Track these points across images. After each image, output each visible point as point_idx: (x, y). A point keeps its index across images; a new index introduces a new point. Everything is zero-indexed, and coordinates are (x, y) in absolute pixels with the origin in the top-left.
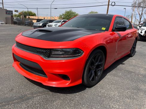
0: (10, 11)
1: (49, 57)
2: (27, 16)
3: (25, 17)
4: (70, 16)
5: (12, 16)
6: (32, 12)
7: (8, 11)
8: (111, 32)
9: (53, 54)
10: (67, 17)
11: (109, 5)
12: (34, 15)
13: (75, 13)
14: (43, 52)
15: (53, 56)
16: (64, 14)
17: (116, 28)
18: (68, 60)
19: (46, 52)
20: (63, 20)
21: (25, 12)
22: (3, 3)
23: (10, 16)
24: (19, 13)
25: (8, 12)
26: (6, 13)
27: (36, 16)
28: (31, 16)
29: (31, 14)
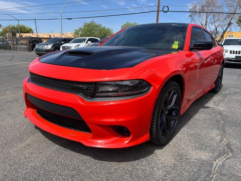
1: (93, 96)
2: (17, 34)
3: (14, 34)
4: (93, 31)
6: (26, 26)
8: (188, 52)
9: (100, 91)
10: (87, 32)
11: (158, 11)
12: (30, 31)
13: (100, 26)
14: (82, 89)
15: (100, 94)
16: (81, 29)
17: (195, 45)
18: (125, 100)
19: (87, 89)
20: (88, 38)
21: (13, 28)
24: (3, 29)
27: (33, 33)
28: (25, 33)
29: (23, 30)
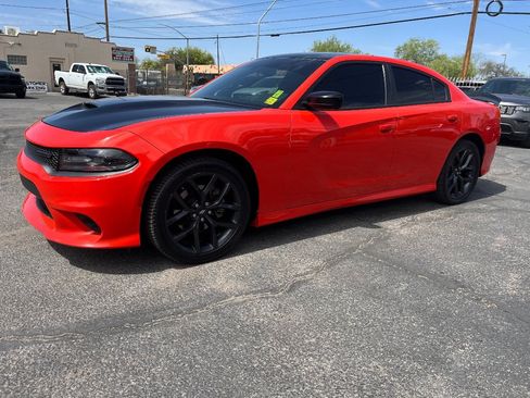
0: (125, 49)
2: (185, 67)
3: (179, 67)
5: (132, 67)
6: (203, 51)
7: (118, 49)
12: (208, 60)
21: (180, 53)
22: (107, 24)
23: (124, 66)
24: (160, 56)
25: (119, 54)
26: (114, 56)
27: (213, 63)
28: (199, 64)
29: (197, 58)
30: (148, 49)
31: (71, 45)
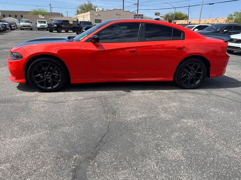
7: (137, 15)
12: (186, 18)
22: (138, 4)
24: (161, 17)
26: (135, 18)
28: (180, 19)
30: (156, 14)
31: (119, 15)
